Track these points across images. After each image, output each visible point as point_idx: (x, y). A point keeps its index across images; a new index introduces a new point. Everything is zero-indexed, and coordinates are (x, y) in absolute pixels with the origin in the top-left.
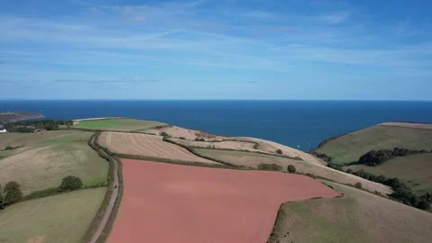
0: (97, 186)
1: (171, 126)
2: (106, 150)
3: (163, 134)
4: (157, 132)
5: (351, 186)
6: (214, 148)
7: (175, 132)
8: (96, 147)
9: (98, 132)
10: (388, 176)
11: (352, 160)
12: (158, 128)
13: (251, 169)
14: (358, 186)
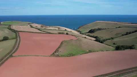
0: (13, 39)
1: (33, 23)
2: (14, 30)
3: (30, 26)
4: (29, 25)
5: (83, 38)
6: (46, 29)
7: (34, 25)
8: (10, 29)
9: (10, 25)
10: (95, 35)
11: (87, 32)
12: (29, 24)
13: (56, 34)
14: (85, 38)
